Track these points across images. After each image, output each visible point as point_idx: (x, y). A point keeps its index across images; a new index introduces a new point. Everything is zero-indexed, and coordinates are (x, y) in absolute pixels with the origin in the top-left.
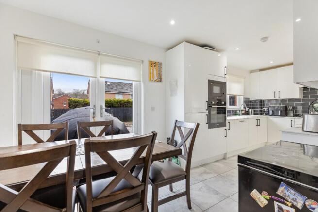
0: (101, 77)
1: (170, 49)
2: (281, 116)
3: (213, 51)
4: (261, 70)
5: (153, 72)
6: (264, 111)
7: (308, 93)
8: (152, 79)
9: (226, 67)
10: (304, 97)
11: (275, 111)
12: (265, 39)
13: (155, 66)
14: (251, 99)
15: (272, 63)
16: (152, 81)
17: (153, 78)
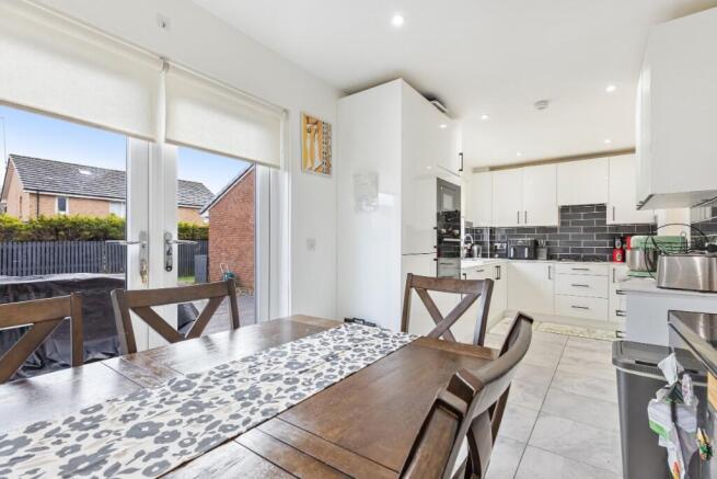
0: (168, 141)
1: (349, 92)
2: (528, 259)
3: (443, 115)
4: (492, 169)
5: (312, 146)
6: (496, 250)
7: (569, 217)
8: (309, 165)
9: (461, 154)
10: (562, 223)
11: (518, 250)
12: (542, 104)
13: (317, 131)
14: (474, 226)
15: (519, 157)
16: (311, 169)
17: (313, 162)
